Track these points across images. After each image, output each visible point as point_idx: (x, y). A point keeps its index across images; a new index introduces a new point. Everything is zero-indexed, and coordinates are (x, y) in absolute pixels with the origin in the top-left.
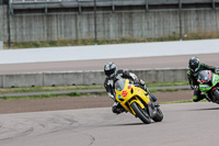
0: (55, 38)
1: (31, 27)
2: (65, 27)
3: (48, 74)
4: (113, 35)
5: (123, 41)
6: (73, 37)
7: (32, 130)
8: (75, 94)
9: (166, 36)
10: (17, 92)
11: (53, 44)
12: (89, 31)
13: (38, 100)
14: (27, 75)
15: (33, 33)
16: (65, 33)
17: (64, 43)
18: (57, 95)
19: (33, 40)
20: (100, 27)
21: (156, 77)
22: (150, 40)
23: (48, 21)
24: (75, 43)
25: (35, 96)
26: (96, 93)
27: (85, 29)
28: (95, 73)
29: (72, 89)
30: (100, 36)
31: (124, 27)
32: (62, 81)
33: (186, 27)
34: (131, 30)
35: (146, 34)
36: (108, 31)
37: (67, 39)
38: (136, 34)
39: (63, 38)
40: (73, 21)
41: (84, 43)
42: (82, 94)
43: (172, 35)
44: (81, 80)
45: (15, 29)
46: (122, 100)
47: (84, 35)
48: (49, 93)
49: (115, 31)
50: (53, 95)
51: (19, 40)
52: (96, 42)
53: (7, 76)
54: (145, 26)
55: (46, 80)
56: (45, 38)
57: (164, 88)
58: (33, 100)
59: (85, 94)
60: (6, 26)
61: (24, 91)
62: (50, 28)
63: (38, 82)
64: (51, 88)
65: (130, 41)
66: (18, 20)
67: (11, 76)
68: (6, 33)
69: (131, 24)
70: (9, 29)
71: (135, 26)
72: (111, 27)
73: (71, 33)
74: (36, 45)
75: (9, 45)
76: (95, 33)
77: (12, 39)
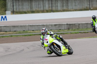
0: (34, 10)
1: (23, 5)
2: (38, 5)
3: (31, 26)
4: (59, 8)
5: (64, 11)
6: (42, 9)
7: (23, 50)
10: (17, 33)
11: (33, 12)
12: (49, 7)
13: (26, 37)
14: (21, 26)
15: (24, 7)
16: (38, 7)
17: (38, 12)
18: (35, 35)
19: (24, 10)
20: (54, 5)
21: (79, 27)
24: (43, 12)
25: (26, 35)
27: (47, 6)
28: (52, 25)
30: (54, 8)
31: (64, 5)
32: (37, 29)
33: (92, 5)
34: (67, 6)
35: (74, 8)
36: (57, 6)
38: (70, 8)
39: (37, 9)
40: (42, 2)
41: (47, 11)
43: (86, 8)
45: (16, 6)
47: (47, 8)
48: (31, 34)
50: (33, 35)
51: (17, 11)
52: (52, 11)
53: (12, 26)
55: (30, 28)
56: (29, 10)
57: (82, 31)
58: (24, 37)
60: (12, 5)
61: (20, 33)
62: (31, 5)
63: (26, 29)
64: (32, 32)
66: (17, 2)
67: (14, 26)
68: (12, 8)
69: (67, 3)
70: (13, 6)
71: (69, 4)
72: (59, 5)
73: (41, 7)
74: (25, 13)
75: (13, 12)
76: (52, 7)
77: (15, 10)
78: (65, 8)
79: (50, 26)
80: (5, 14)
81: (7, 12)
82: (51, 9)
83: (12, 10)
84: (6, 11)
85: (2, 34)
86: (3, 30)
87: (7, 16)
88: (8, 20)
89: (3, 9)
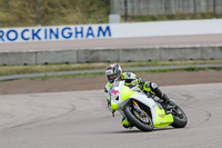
0: (174, 12)
3: (165, 49)
6: (192, 10)
8: (193, 69)
10: (133, 66)
11: (171, 17)
12: (208, 6)
13: (155, 75)
14: (143, 50)
15: (151, 6)
16: (184, 7)
17: (182, 17)
18: (174, 70)
19: (151, 13)
24: (194, 17)
25: (154, 71)
26: (214, 68)
27: (203, 4)
28: (213, 48)
29: (190, 64)
30: (219, 10)
32: (179, 56)
37: (186, 12)
39: (181, 11)
41: (204, 16)
42: (200, 69)
44: (198, 55)
45: (132, 2)
47: (203, 8)
48: (166, 68)
50: (170, 70)
51: (136, 13)
52: (215, 15)
53: (123, 50)
55: (164, 54)
56: (162, 12)
58: (149, 75)
59: (203, 69)
61: (141, 66)
63: (155, 57)
64: (168, 63)
67: (128, 51)
68: (123, 6)
70: (126, 3)
73: (189, 7)
74: (153, 19)
75: (126, 18)
76: (214, 6)
77: (129, 12)
79: (210, 51)
80: (107, 21)
81: (111, 17)
82: (211, 10)
83: (123, 13)
84: (109, 13)
85: (99, 68)
86: (102, 59)
87: (112, 26)
88: (114, 35)
89: (103, 10)
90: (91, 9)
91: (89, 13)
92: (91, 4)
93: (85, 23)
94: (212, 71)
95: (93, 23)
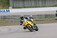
0: (25, 6)
1: (19, 3)
2: (28, 3)
4: (40, 5)
5: (43, 7)
7: (19, 30)
9: (54, 5)
10: (15, 20)
11: (25, 7)
12: (34, 4)
14: (18, 16)
15: (20, 5)
17: (28, 7)
19: (20, 6)
20: (37, 3)
22: (50, 6)
23: (23, 1)
24: (31, 7)
26: (36, 20)
27: (33, 4)
28: (36, 15)
30: (37, 5)
31: (43, 3)
34: (45, 4)
36: (39, 4)
37: (29, 6)
38: (47, 5)
39: (27, 6)
40: (30, 2)
41: (33, 7)
45: (15, 3)
46: (25, 25)
47: (33, 5)
49: (41, 4)
52: (36, 7)
53: (13, 16)
54: (49, 3)
56: (23, 6)
57: (54, 19)
60: (13, 3)
61: (17, 20)
62: (24, 3)
65: (45, 7)
66: (16, 1)
68: (13, 5)
69: (45, 2)
70: (13, 4)
71: (46, 3)
72: (40, 3)
74: (20, 8)
75: (13, 8)
76: (36, 4)
78: (44, 5)
79: (35, 16)
80: (9, 9)
83: (13, 6)
84: (9, 6)
85: (7, 20)
86: (7, 18)
87: (10, 10)
88: (10, 12)
90: (4, 5)
91: (4, 6)
92: (5, 4)
93: (3, 9)
94: (36, 21)
95: (5, 9)
